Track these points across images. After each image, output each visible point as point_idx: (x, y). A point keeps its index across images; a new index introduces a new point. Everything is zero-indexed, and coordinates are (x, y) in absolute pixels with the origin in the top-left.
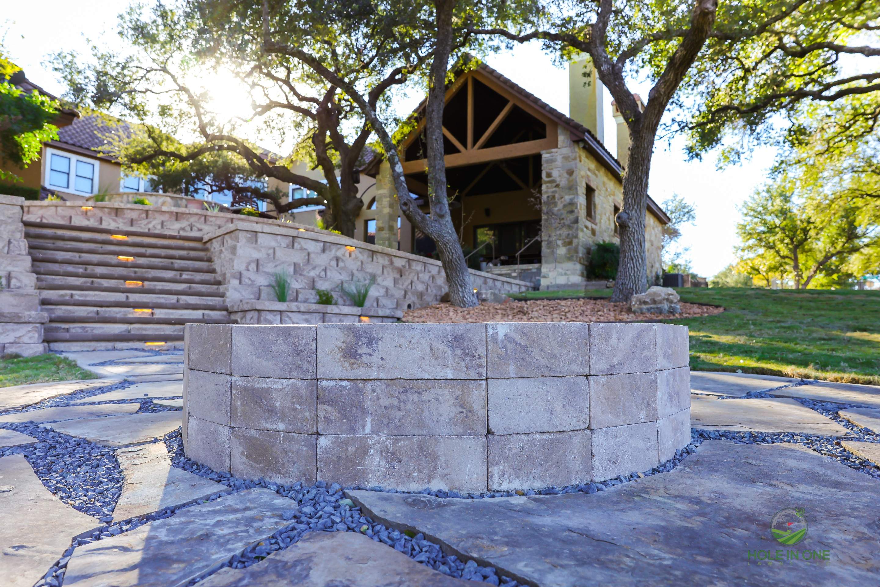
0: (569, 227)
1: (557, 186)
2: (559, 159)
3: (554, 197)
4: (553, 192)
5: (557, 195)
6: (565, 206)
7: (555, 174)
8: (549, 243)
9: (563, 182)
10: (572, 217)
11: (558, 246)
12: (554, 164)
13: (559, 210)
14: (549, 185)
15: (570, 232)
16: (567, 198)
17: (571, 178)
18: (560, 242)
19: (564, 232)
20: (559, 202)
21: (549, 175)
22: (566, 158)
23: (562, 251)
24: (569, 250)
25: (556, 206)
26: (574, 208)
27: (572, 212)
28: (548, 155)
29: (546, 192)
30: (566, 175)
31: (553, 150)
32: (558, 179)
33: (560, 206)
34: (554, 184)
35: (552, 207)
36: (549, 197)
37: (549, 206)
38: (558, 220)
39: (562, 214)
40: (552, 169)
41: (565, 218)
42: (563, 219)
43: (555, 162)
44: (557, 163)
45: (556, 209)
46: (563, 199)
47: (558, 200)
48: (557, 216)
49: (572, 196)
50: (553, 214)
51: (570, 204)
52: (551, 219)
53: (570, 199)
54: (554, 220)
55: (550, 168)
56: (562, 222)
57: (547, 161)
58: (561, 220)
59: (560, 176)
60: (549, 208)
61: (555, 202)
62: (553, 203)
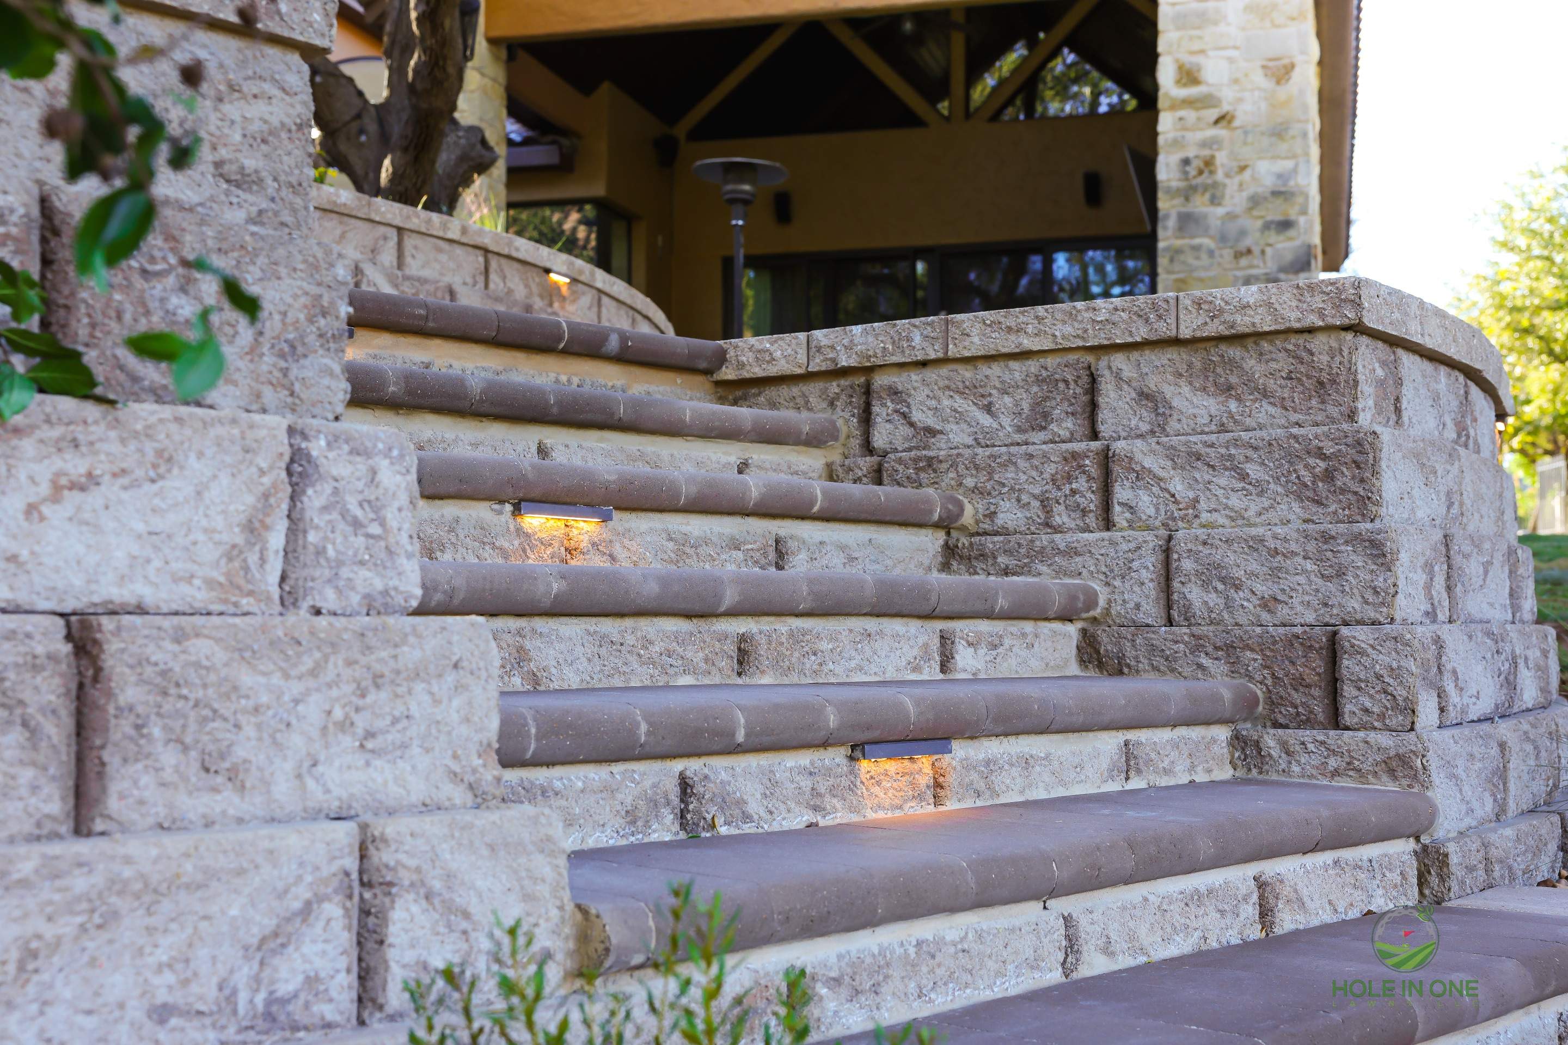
1: (1224, 119)
2: (1235, 12)
3: (1209, 163)
4: (1204, 144)
5: (1221, 158)
6: (1255, 202)
7: (1216, 71)
9: (1250, 107)
12: (1209, 34)
13: (1231, 217)
14: (1190, 115)
17: (1282, 93)
20: (1232, 185)
21: (1189, 76)
22: (1261, 11)
25: (1215, 201)
26: (1293, 214)
29: (1177, 143)
30: (1259, 78)
32: (1227, 96)
33: (1235, 200)
34: (1213, 114)
35: (1199, 204)
36: (1186, 162)
37: (1187, 199)
38: (1228, 253)
39: (1243, 233)
40: (1202, 52)
41: (1257, 251)
42: (1249, 251)
43: (1216, 23)
44: (1222, 28)
45: (1220, 211)
46: (1247, 174)
47: (1228, 175)
48: (1223, 239)
49: (1288, 164)
50: (1206, 232)
51: (1276, 194)
52: (1196, 248)
53: (1280, 176)
54: (1211, 253)
55: (1196, 46)
56: (1244, 262)
57: (1182, 22)
58: (1238, 255)
59: (1236, 81)
60: (1189, 208)
61: (1215, 185)
62: (1206, 188)
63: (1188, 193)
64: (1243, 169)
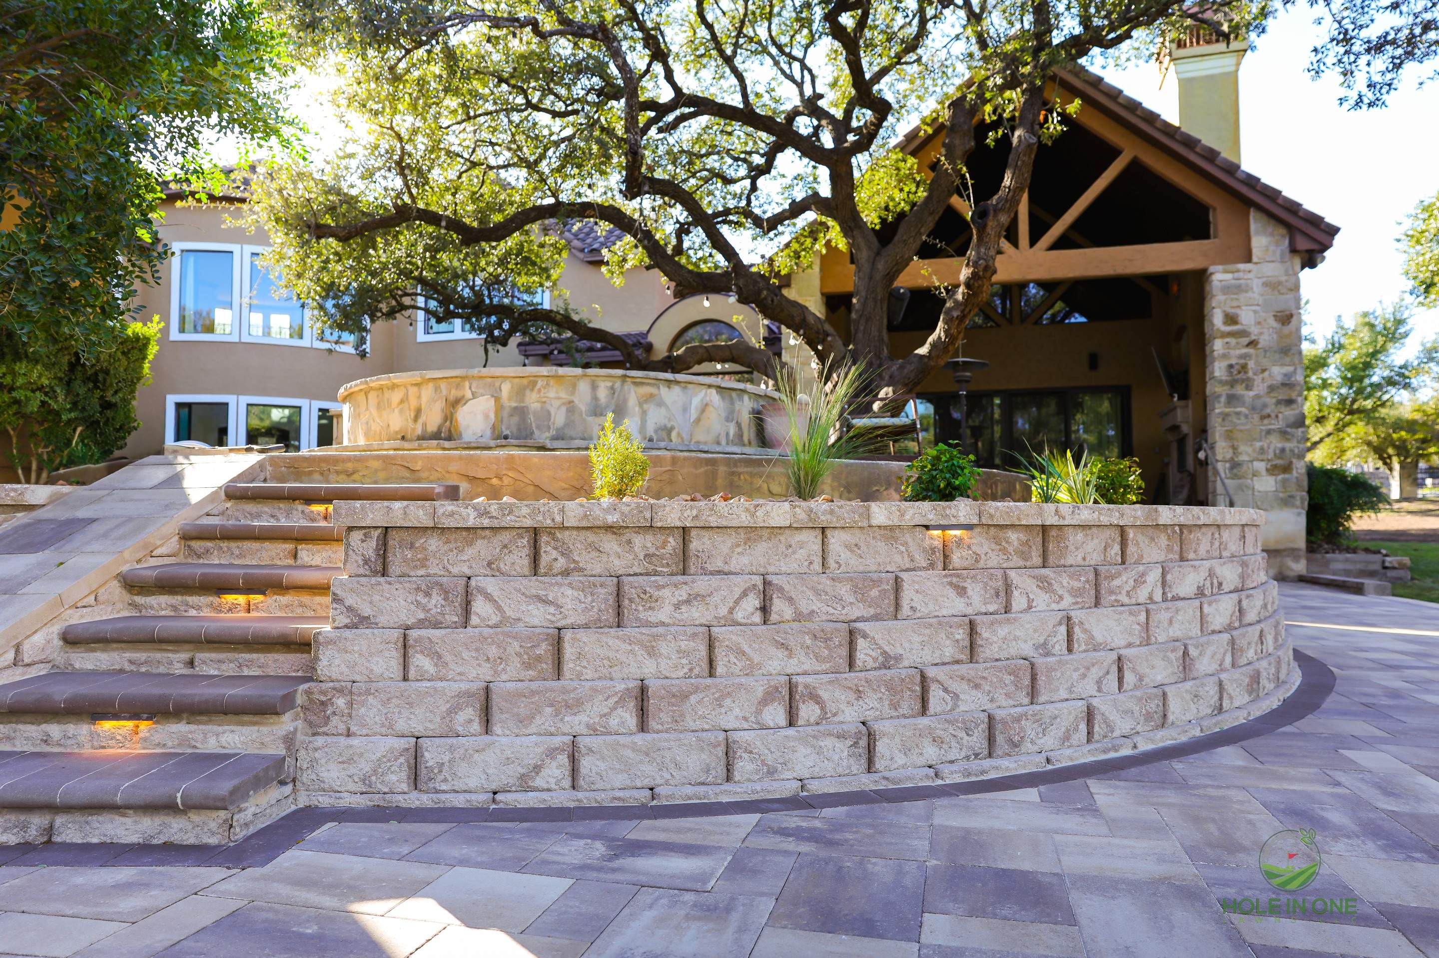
0: (1284, 434)
1: (1252, 344)
2: (1256, 284)
3: (1244, 367)
4: (1241, 357)
5: (1251, 364)
6: (1272, 389)
7: (1247, 318)
8: (1235, 465)
9: (1267, 337)
10: (1289, 413)
11: (1255, 474)
12: (1243, 297)
13: (1258, 397)
14: (1233, 341)
15: (1288, 445)
16: (1278, 372)
17: (1286, 330)
18: (1260, 466)
19: (1276, 443)
20: (1258, 380)
21: (1231, 319)
22: (1273, 286)
23: (1266, 484)
24: (1284, 482)
25: (1248, 388)
26: (1294, 395)
27: (1290, 402)
28: (1229, 276)
29: (1225, 356)
30: (1273, 323)
31: (1241, 266)
32: (1254, 330)
33: (1260, 387)
34: (1245, 341)
35: (1239, 390)
36: (1231, 366)
37: (1232, 386)
38: (1256, 417)
39: (1265, 406)
40: (1239, 307)
41: (1273, 415)
42: (1269, 416)
43: (1246, 292)
44: (1250, 294)
45: (1251, 393)
46: (1266, 374)
47: (1255, 374)
48: (1253, 408)
49: (1291, 369)
50: (1243, 404)
51: (1284, 385)
52: (1238, 414)
53: (1285, 375)
54: (1246, 416)
55: (1234, 304)
56: (1266, 421)
57: (1227, 289)
58: (1263, 418)
59: (1259, 323)
60: (1233, 391)
61: (1248, 379)
62: (1243, 381)
63: (1232, 383)
64: (1264, 371)
